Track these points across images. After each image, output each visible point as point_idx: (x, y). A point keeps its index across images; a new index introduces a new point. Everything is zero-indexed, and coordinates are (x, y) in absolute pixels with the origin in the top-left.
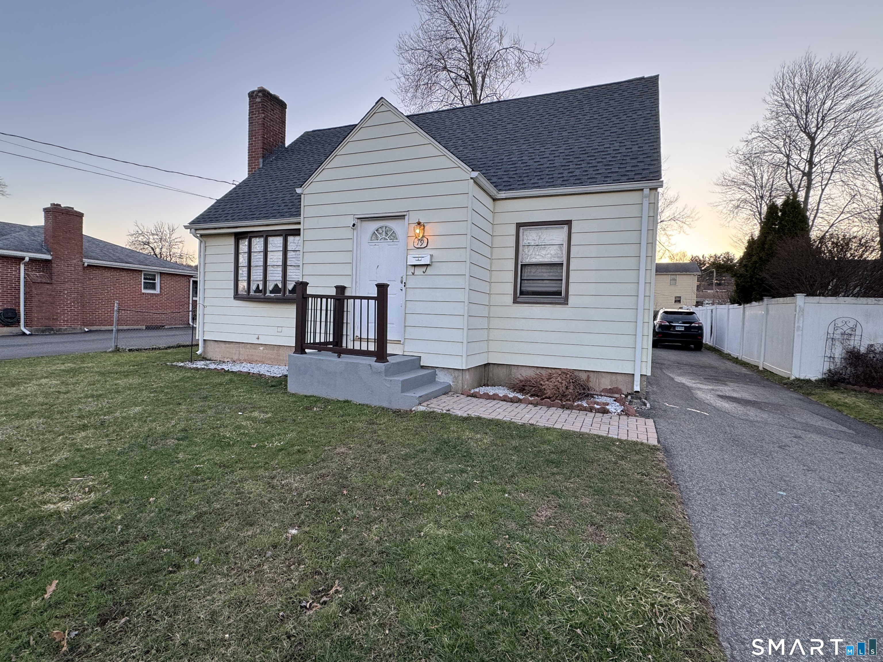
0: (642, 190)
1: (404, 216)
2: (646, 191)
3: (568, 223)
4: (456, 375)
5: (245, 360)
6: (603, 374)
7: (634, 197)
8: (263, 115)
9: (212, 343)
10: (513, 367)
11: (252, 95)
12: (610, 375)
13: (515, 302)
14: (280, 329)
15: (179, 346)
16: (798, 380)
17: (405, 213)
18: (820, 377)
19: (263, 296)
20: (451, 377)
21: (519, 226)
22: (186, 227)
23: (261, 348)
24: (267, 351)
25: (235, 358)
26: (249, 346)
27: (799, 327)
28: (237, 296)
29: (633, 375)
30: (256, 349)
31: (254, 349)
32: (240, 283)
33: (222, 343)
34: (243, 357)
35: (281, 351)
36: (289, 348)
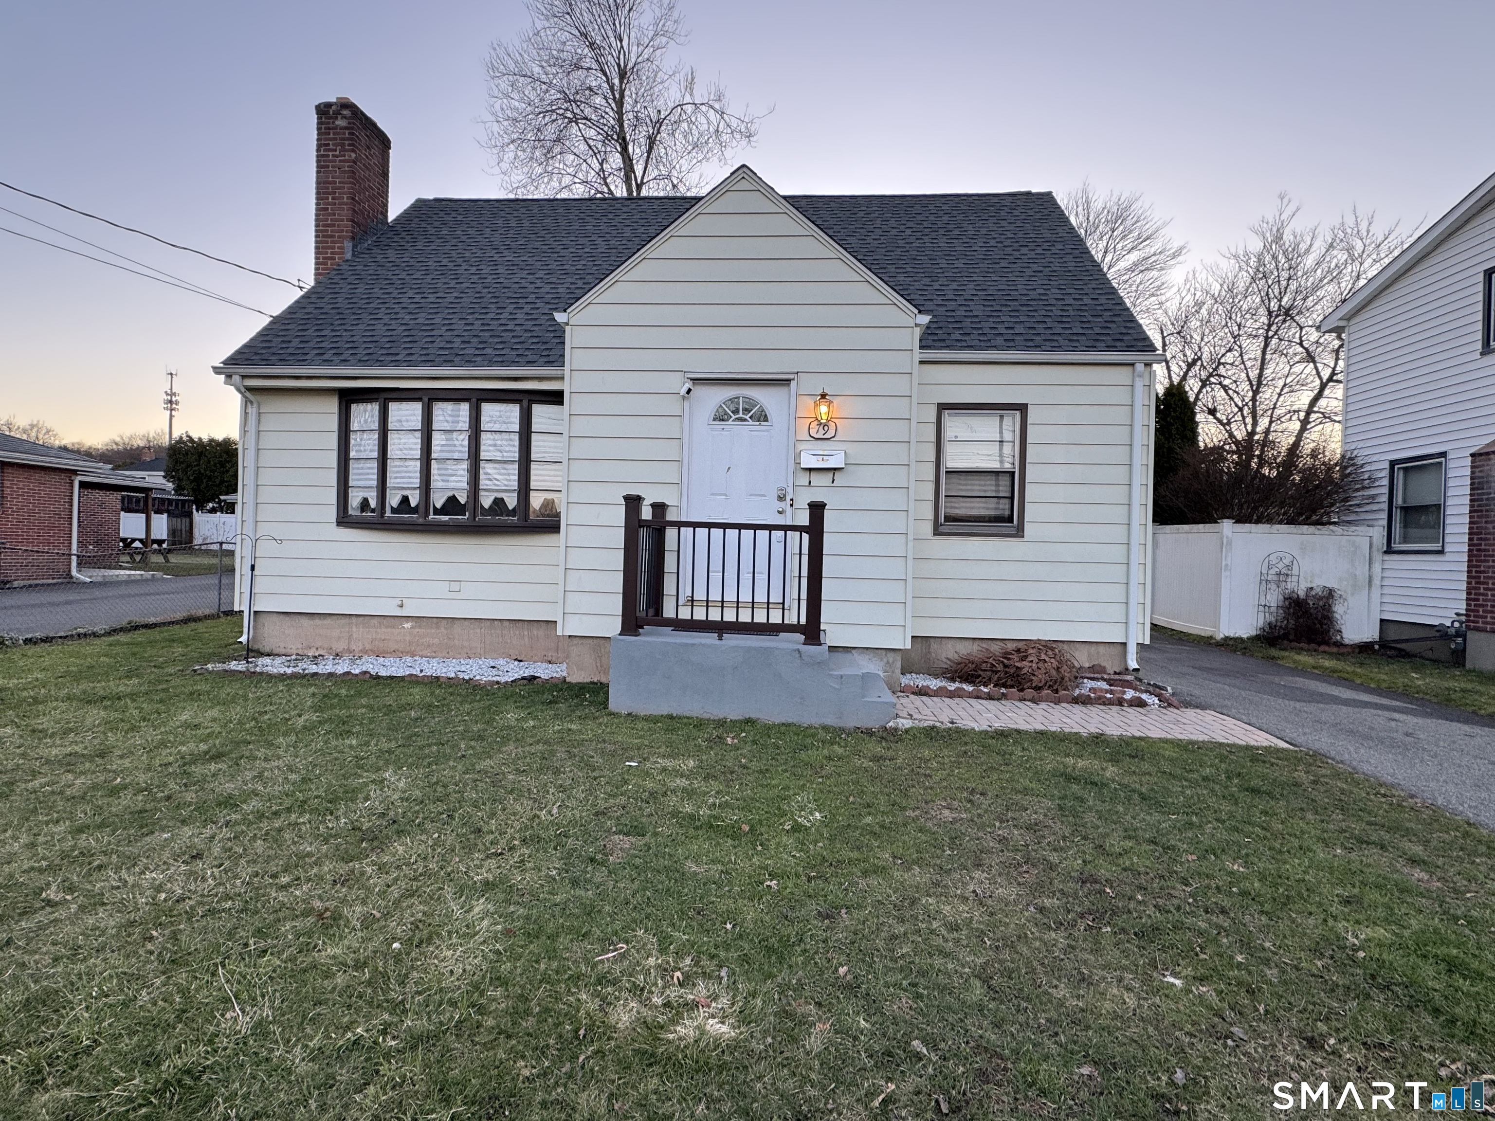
0: (1133, 365)
1: (789, 380)
2: (1140, 367)
3: (1022, 408)
4: (891, 660)
5: (366, 652)
6: (1077, 645)
7: (1121, 375)
8: (353, 155)
9: (275, 618)
10: (932, 641)
11: (324, 111)
12: (1087, 646)
13: (937, 532)
14: (455, 586)
15: (136, 628)
16: (1227, 638)
17: (791, 377)
18: (1254, 633)
19: (421, 521)
20: (882, 664)
21: (942, 407)
22: (217, 370)
23: (408, 625)
24: (421, 631)
25: (339, 647)
26: (375, 621)
27: (1226, 565)
28: (344, 520)
29: (1125, 644)
30: (393, 627)
31: (387, 627)
32: (352, 493)
33: (304, 617)
34: (360, 644)
35: (457, 628)
36: (477, 623)
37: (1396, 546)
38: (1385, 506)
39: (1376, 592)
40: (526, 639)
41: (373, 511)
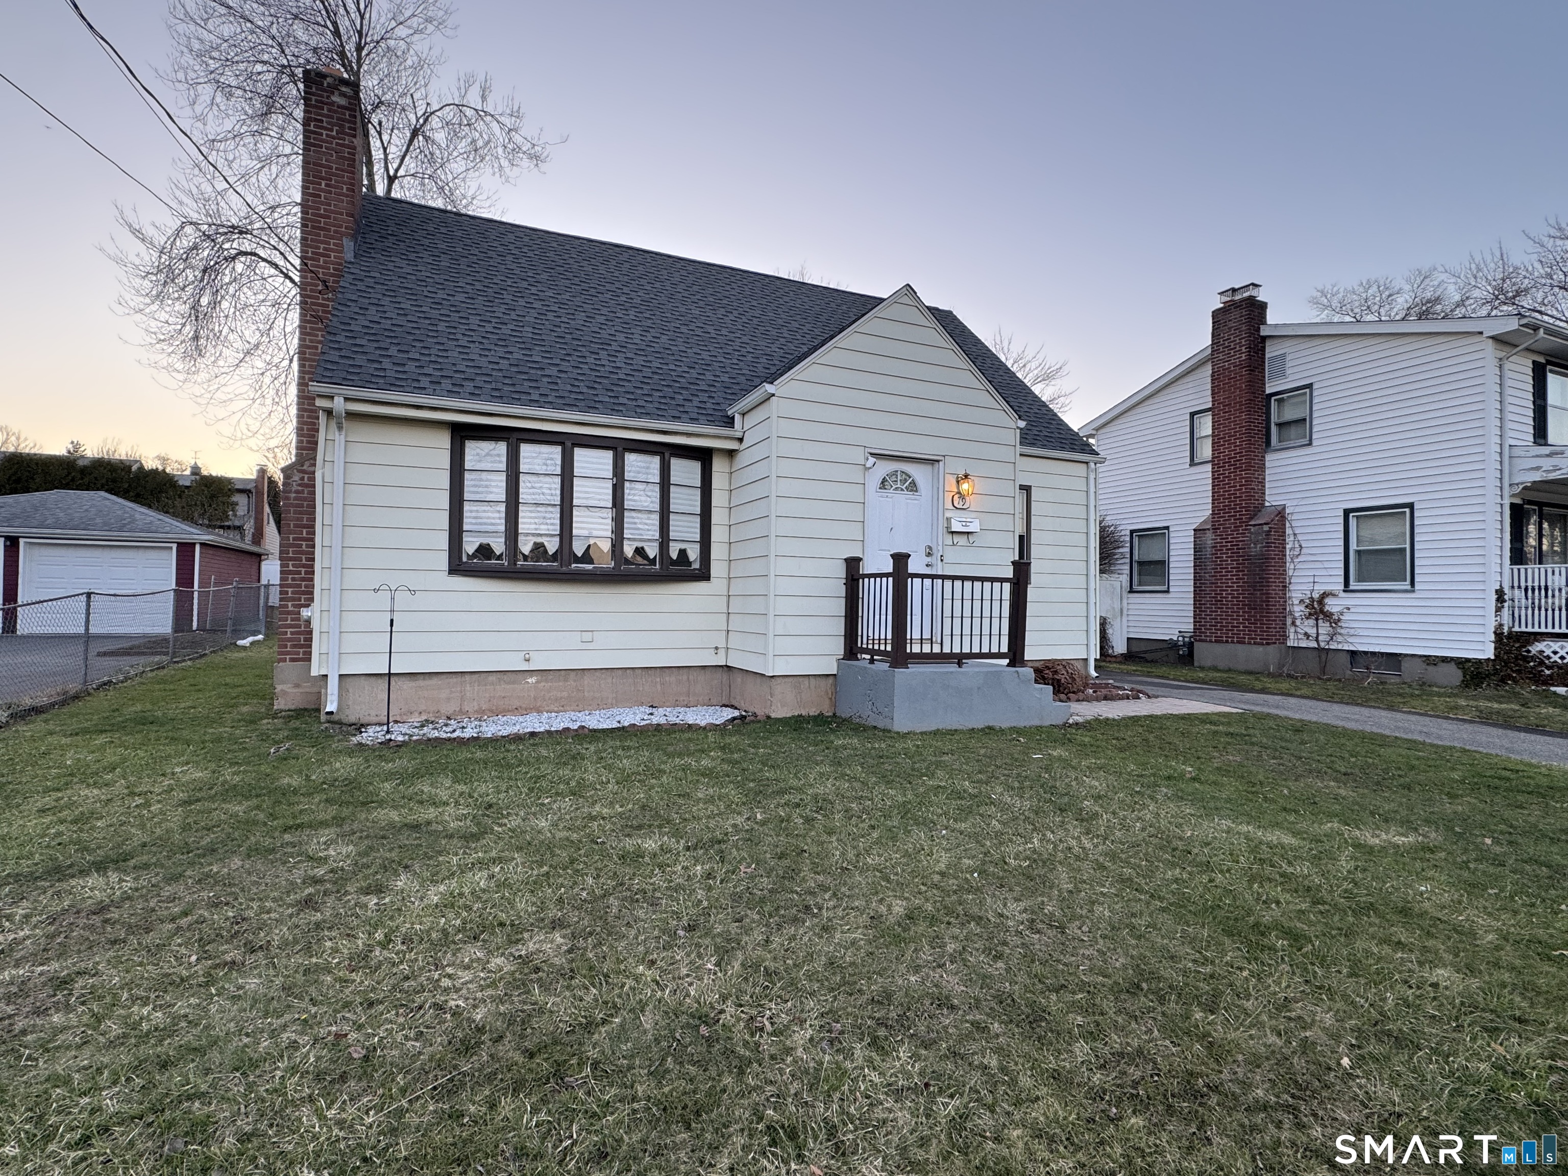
0: (1088, 463)
1: (938, 461)
2: (1092, 465)
3: (1027, 489)
7: (1080, 470)
9: (363, 681)
14: (587, 636)
17: (939, 458)
23: (532, 680)
24: (548, 684)
26: (492, 678)
28: (457, 567)
29: (1086, 659)
30: (514, 683)
31: (509, 683)
32: (466, 538)
33: (403, 679)
34: (475, 704)
35: (587, 680)
36: (609, 673)
37: (1135, 588)
38: (1128, 561)
39: (1125, 619)
40: (659, 687)
41: (499, 557)
